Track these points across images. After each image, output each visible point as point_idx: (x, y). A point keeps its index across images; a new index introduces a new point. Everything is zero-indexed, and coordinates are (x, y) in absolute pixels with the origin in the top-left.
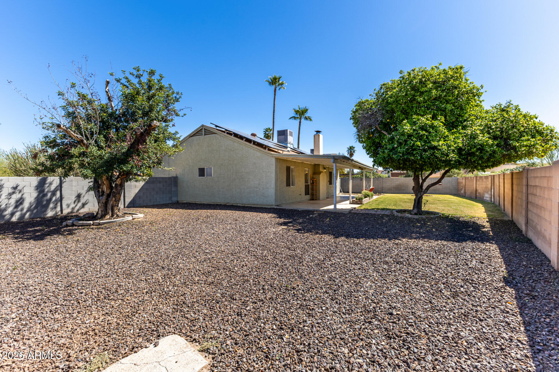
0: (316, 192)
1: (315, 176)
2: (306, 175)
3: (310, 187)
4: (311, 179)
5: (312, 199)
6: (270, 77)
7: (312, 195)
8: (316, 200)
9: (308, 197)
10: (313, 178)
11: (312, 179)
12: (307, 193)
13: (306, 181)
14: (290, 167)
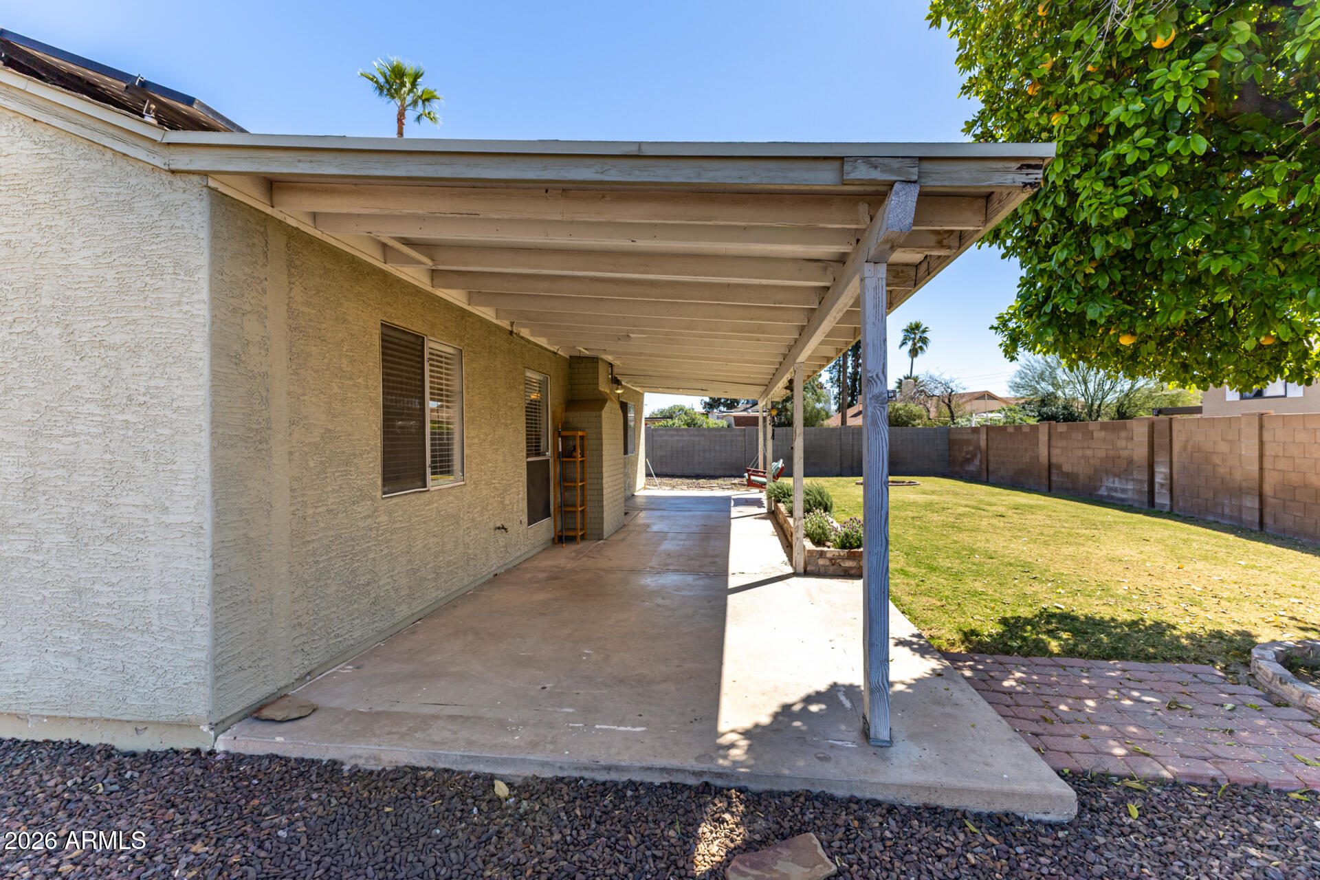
0: (583, 495)
1: (579, 417)
2: (533, 410)
3: (554, 471)
4: (557, 433)
5: (562, 538)
6: (378, 65)
7: (566, 510)
8: (583, 537)
9: (545, 527)
10: (566, 425)
11: (564, 430)
12: (537, 511)
13: (534, 447)
14: (420, 340)
